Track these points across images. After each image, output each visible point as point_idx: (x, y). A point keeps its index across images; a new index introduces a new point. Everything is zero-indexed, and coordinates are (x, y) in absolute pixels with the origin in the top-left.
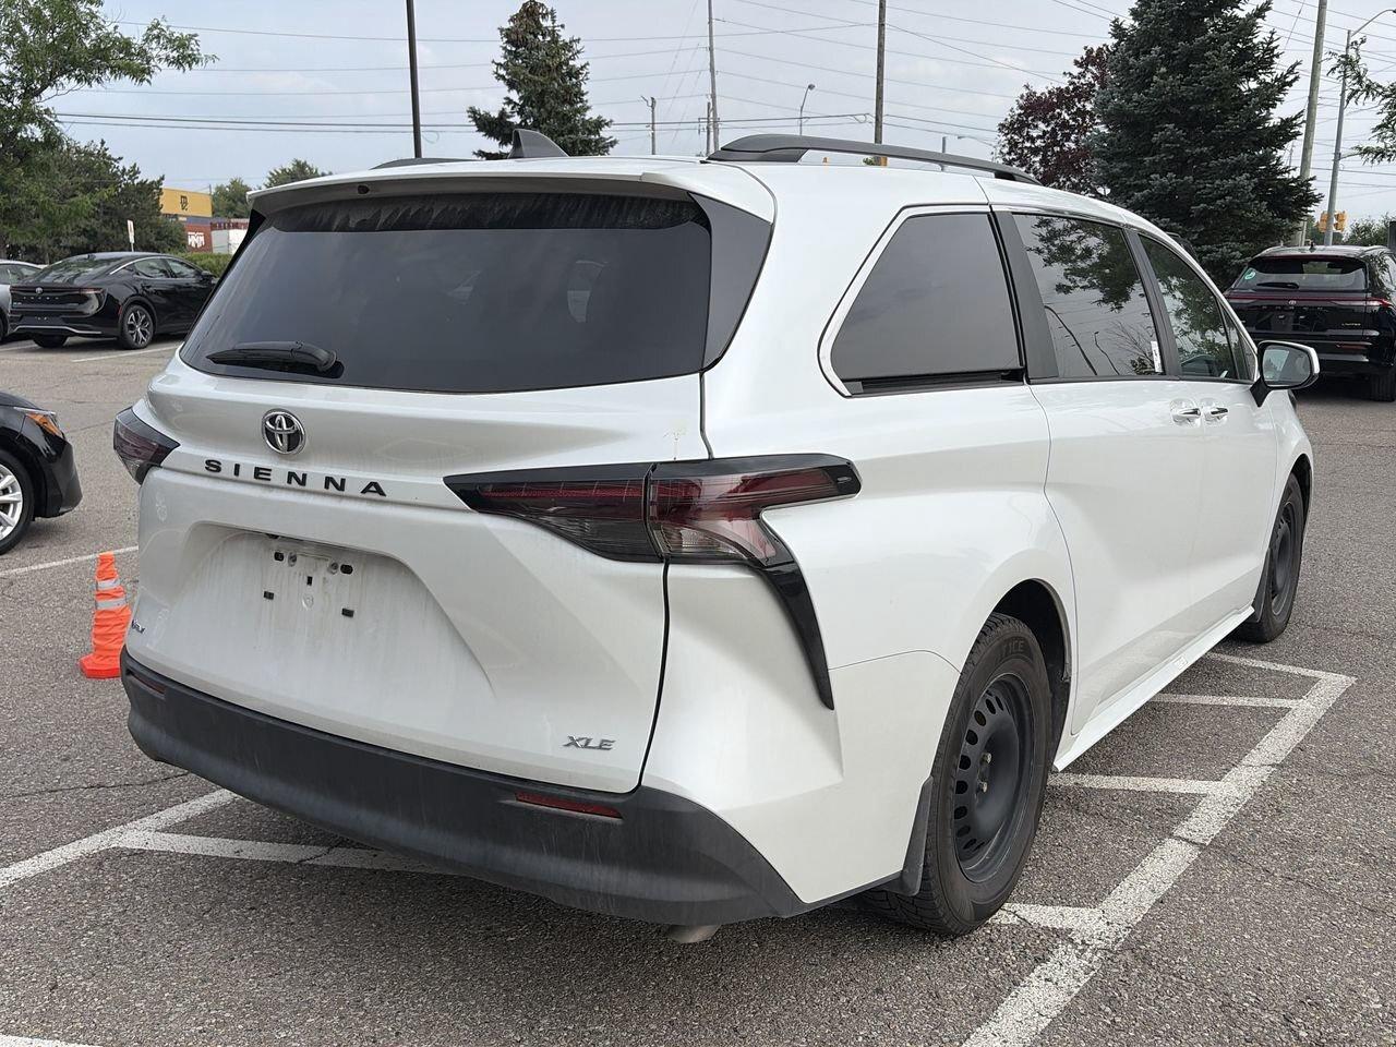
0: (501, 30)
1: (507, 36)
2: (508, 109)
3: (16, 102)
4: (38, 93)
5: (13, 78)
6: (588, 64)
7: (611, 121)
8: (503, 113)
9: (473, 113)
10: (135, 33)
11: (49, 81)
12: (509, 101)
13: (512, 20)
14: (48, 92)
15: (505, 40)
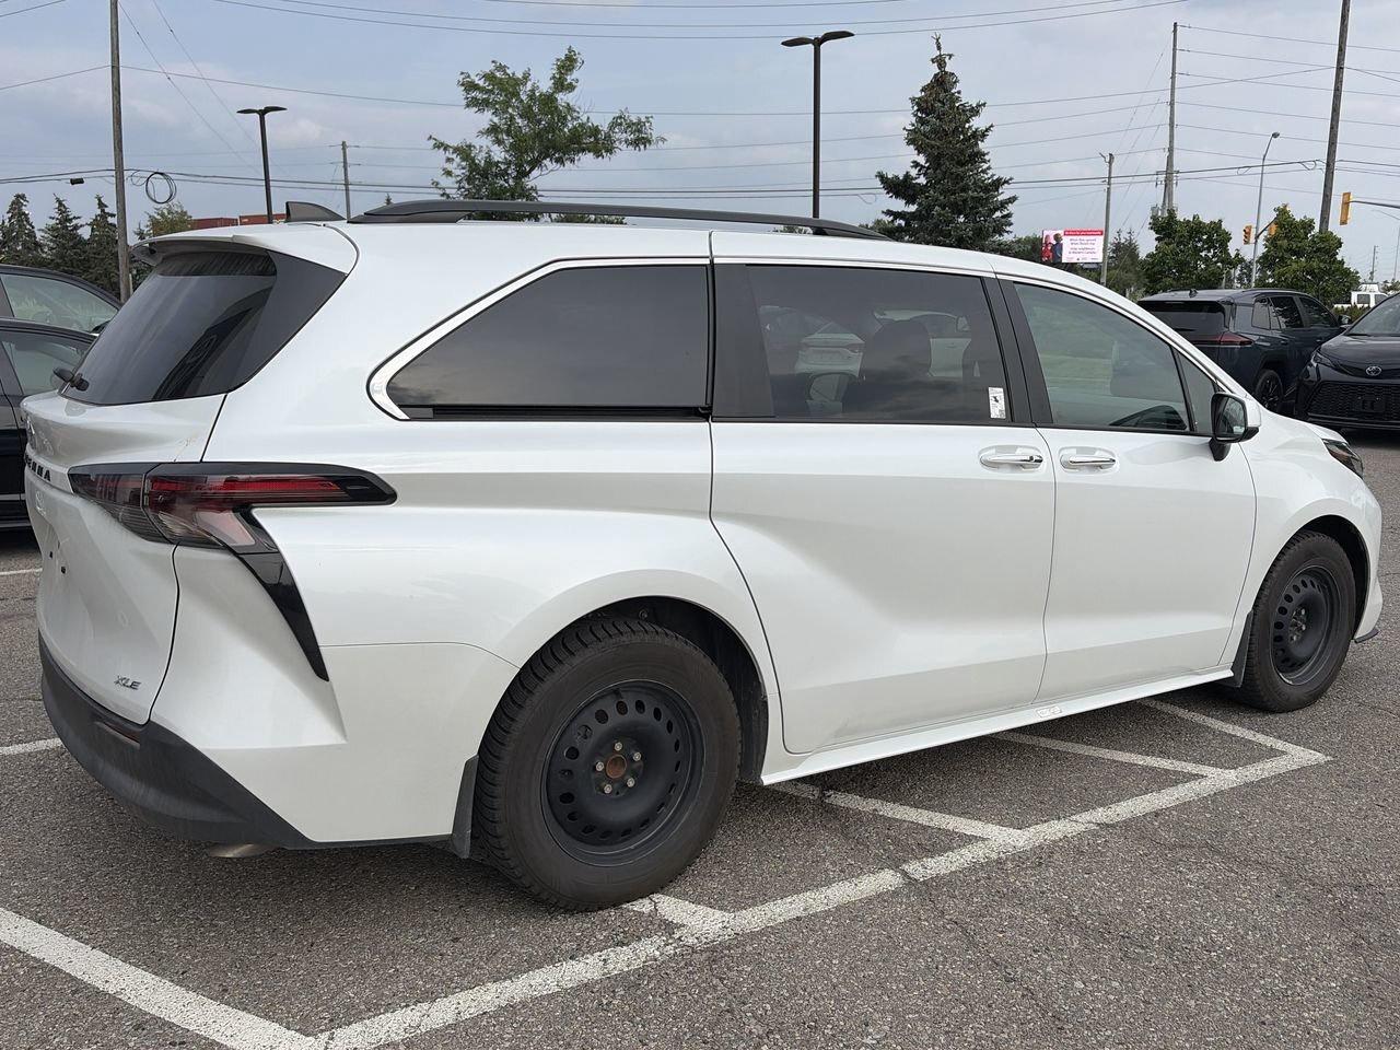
0: (913, 100)
1: (918, 104)
2: (914, 172)
3: (511, 181)
4: (527, 174)
5: (508, 163)
6: (992, 126)
7: (1011, 179)
8: (907, 176)
9: (881, 177)
10: (602, 121)
11: (536, 163)
12: (916, 164)
13: (922, 90)
14: (536, 172)
15: (916, 108)
